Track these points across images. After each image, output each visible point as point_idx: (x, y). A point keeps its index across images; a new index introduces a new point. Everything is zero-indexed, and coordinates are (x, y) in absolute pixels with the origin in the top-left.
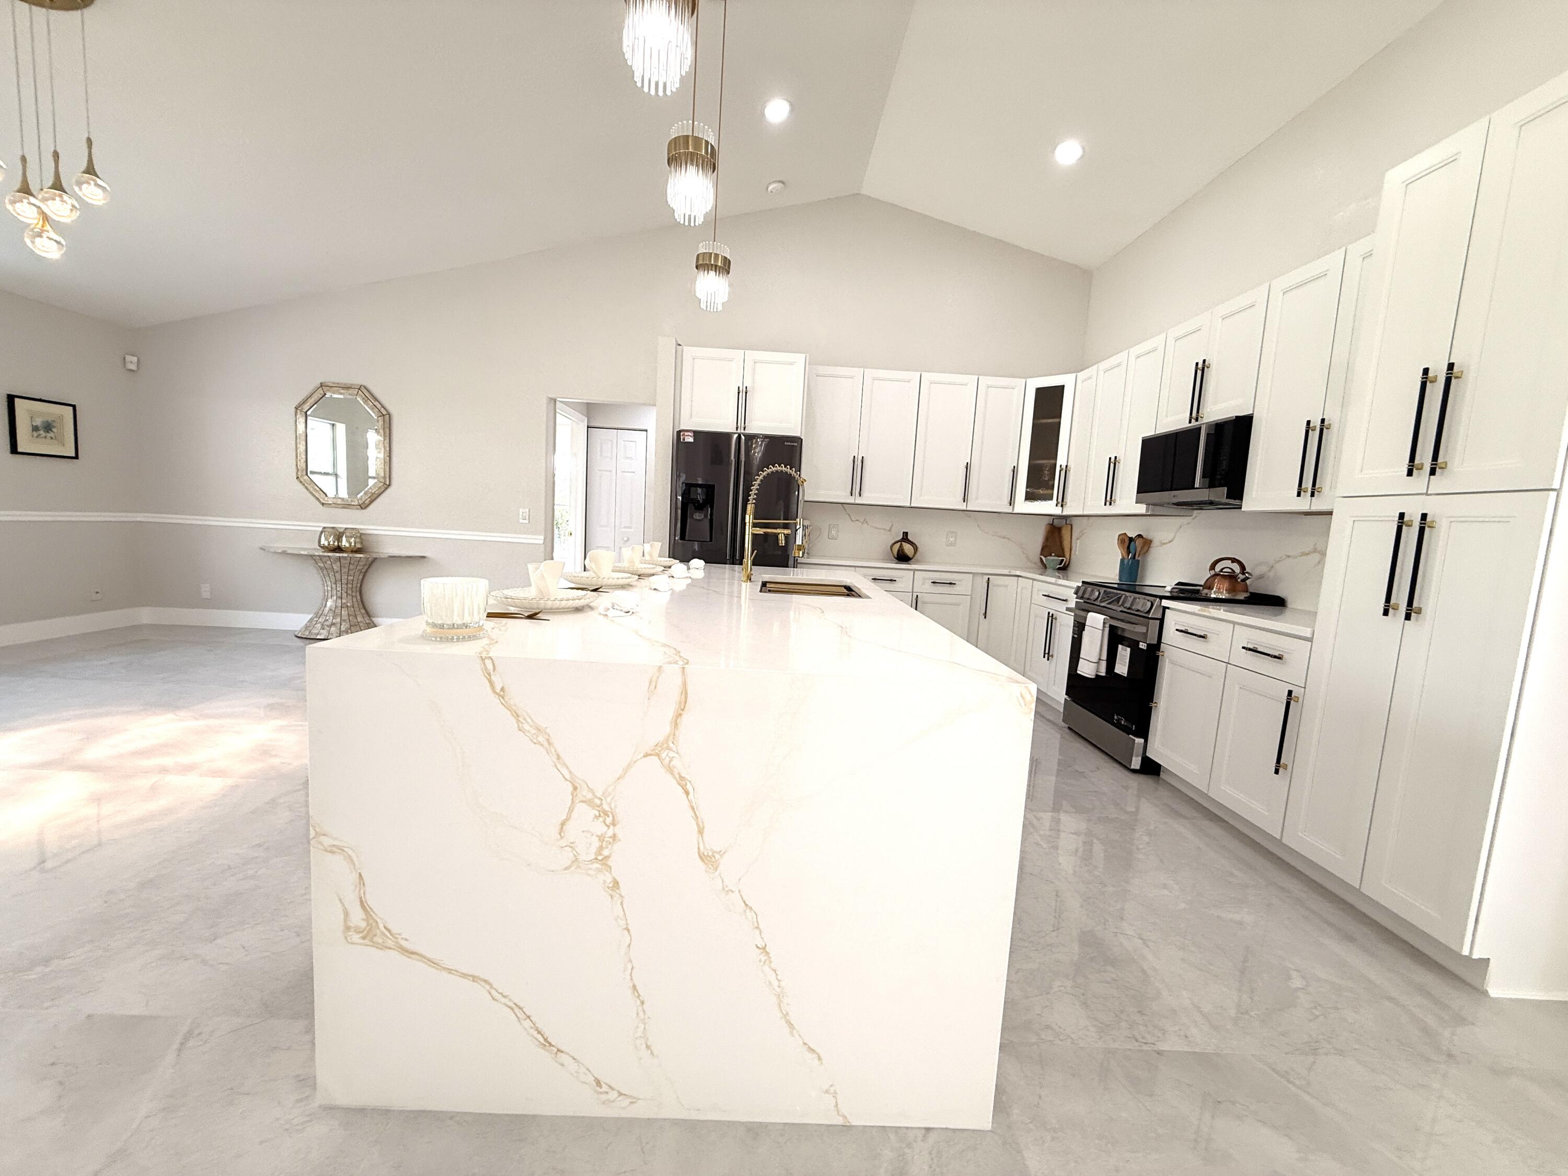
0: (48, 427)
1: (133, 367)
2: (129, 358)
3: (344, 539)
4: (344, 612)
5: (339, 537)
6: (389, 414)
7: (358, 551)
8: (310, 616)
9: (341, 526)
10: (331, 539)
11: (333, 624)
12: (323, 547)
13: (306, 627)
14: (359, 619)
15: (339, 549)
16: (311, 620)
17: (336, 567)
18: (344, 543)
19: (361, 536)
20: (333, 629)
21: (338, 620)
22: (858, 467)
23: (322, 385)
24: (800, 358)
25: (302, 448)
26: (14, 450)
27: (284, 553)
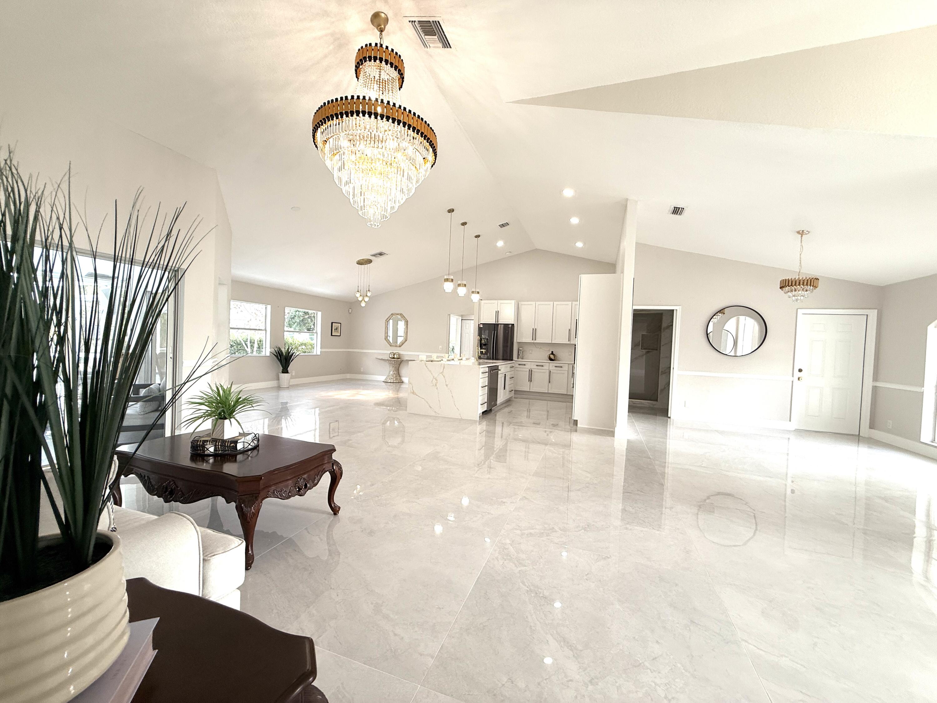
0: (336, 329)
1: (350, 312)
2: (350, 310)
3: (395, 355)
4: (394, 375)
5: (394, 355)
6: (407, 321)
7: (399, 358)
8: (385, 377)
9: (395, 352)
10: (392, 355)
11: (392, 378)
12: (390, 358)
13: (385, 379)
14: (398, 377)
15: (394, 358)
16: (386, 377)
17: (393, 363)
18: (395, 357)
19: (399, 355)
20: (392, 380)
21: (393, 377)
22: (534, 331)
23: (392, 314)
24: (513, 302)
25: (386, 331)
26: (332, 335)
27: (382, 359)
